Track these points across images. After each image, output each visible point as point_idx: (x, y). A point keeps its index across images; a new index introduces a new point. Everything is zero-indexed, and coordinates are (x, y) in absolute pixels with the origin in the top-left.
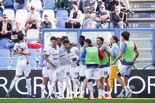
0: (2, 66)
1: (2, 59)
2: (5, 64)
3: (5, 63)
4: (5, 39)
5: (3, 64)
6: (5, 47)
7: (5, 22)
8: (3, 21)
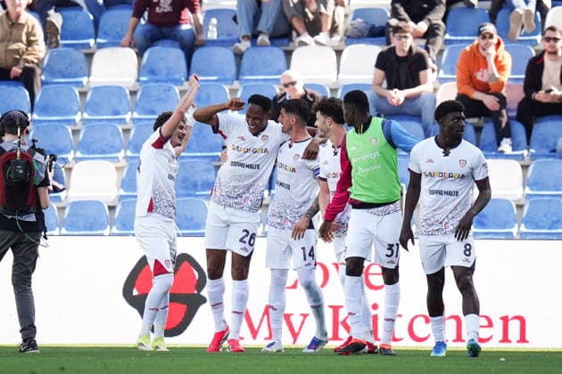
0: (541, 224)
1: (541, 198)
2: (555, 219)
3: (555, 214)
4: (552, 120)
5: (545, 216)
6: (554, 151)
7: (552, 57)
8: (544, 52)
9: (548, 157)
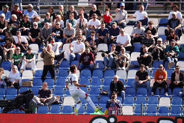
9: (176, 97)
